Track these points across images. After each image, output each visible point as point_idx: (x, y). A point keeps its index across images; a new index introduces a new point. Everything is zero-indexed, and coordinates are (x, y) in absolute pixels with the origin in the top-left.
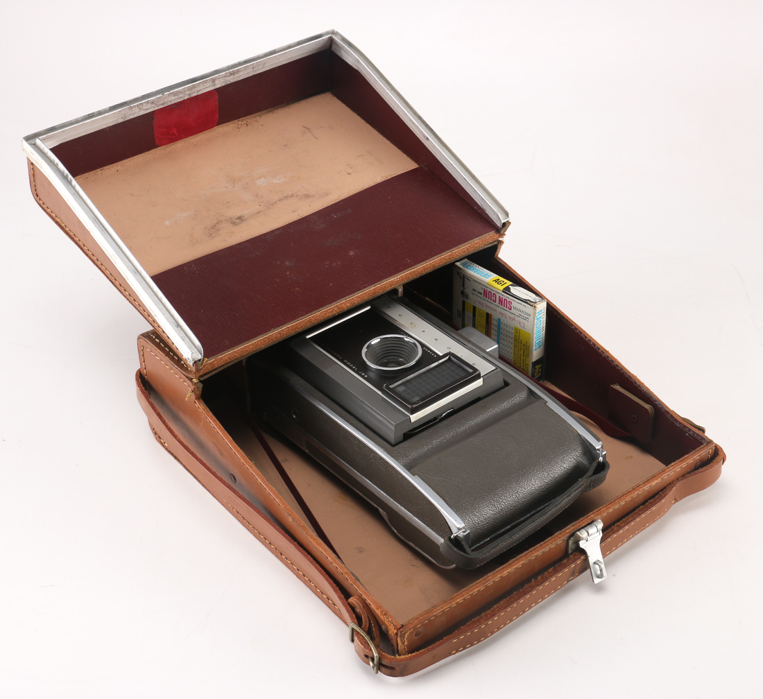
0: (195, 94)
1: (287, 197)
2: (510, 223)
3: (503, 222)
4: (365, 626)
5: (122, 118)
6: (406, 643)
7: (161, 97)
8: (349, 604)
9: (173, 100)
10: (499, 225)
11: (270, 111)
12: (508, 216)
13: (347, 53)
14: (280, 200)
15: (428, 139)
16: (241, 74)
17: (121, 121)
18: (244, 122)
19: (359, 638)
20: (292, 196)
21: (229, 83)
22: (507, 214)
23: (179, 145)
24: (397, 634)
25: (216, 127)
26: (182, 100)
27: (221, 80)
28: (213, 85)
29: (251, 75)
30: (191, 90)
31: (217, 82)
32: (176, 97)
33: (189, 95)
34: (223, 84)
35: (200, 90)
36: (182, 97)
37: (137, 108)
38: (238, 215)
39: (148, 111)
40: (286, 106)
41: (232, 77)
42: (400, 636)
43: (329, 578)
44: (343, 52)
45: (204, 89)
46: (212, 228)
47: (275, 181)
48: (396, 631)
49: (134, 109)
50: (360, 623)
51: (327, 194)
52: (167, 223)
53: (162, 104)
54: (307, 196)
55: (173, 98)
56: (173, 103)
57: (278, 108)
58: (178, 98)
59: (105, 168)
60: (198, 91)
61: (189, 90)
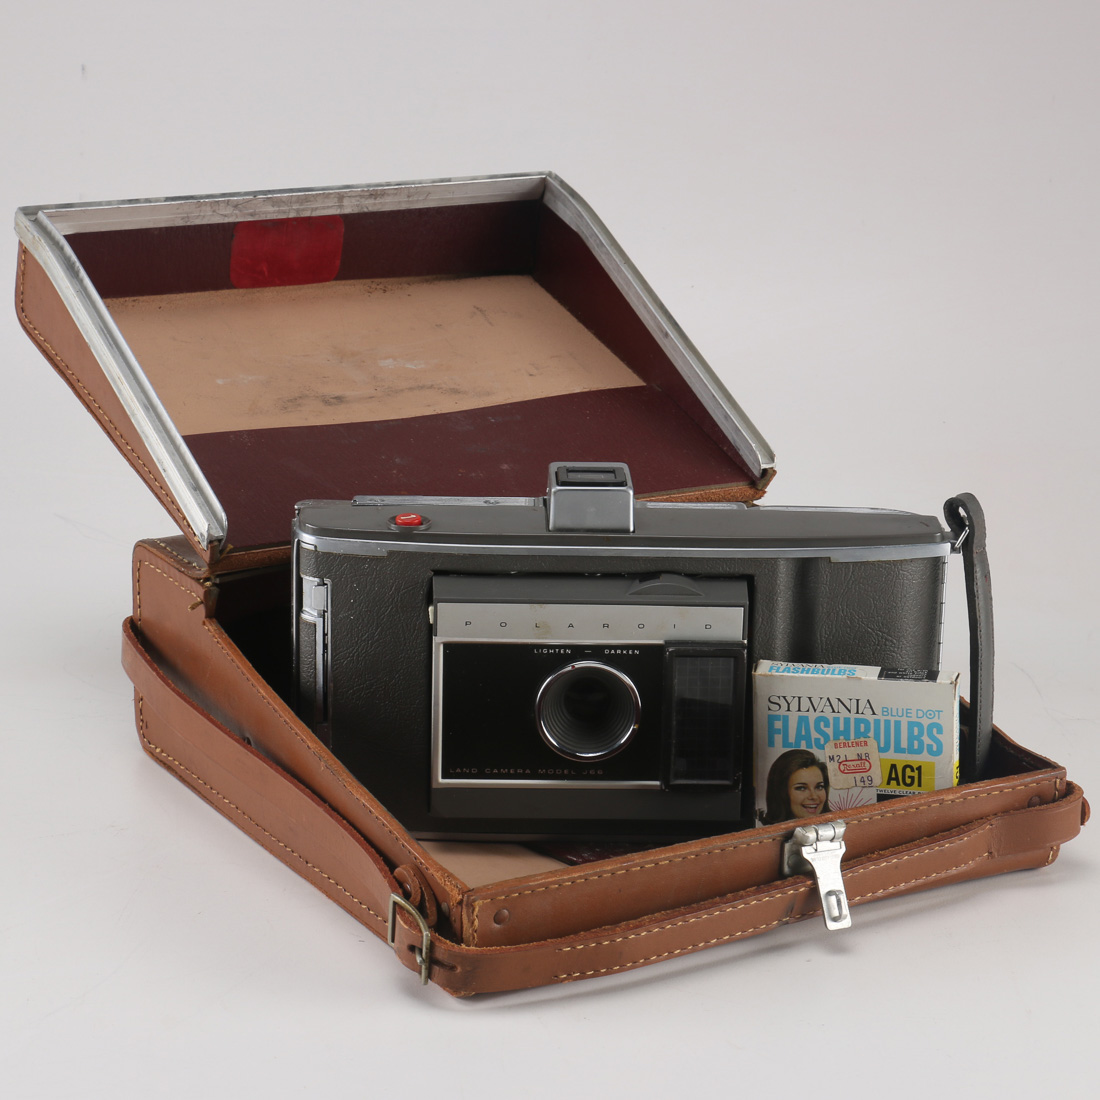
0: (307, 214)
1: (422, 388)
2: (775, 472)
3: (764, 466)
4: (415, 899)
5: (183, 218)
6: (476, 922)
7: (251, 200)
8: (394, 877)
9: (270, 213)
10: (757, 473)
11: (427, 281)
12: (773, 461)
13: (565, 205)
14: (411, 389)
15: (667, 335)
16: (388, 199)
17: (180, 223)
18: (381, 286)
19: (402, 917)
20: (431, 387)
21: (366, 210)
22: (771, 457)
23: (269, 293)
24: (460, 903)
25: (333, 283)
26: (284, 217)
27: (353, 200)
28: (341, 207)
29: (404, 207)
30: (301, 204)
31: (346, 202)
32: (276, 209)
33: (298, 211)
34: (356, 211)
35: (316, 209)
36: (284, 212)
37: (209, 208)
38: (337, 394)
39: (226, 220)
40: (454, 279)
41: (371, 201)
42: (467, 905)
43: (369, 847)
44: (560, 205)
45: (324, 208)
46: (291, 401)
47: (409, 366)
48: (460, 897)
49: (203, 208)
50: (407, 895)
51: (488, 394)
52: (220, 382)
53: (252, 215)
54: (455, 391)
55: (271, 209)
56: (269, 217)
57: (440, 280)
58: (279, 212)
59: (141, 298)
60: (313, 210)
61: (297, 202)
